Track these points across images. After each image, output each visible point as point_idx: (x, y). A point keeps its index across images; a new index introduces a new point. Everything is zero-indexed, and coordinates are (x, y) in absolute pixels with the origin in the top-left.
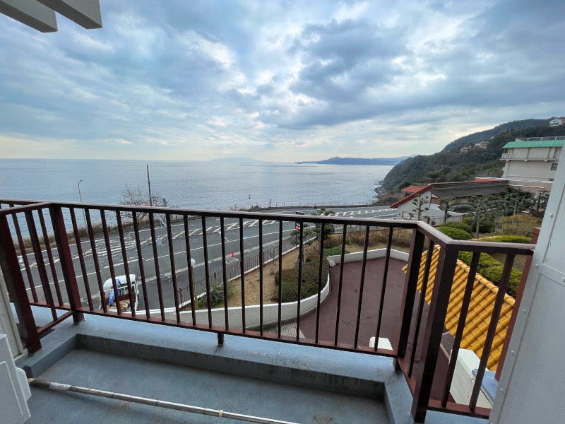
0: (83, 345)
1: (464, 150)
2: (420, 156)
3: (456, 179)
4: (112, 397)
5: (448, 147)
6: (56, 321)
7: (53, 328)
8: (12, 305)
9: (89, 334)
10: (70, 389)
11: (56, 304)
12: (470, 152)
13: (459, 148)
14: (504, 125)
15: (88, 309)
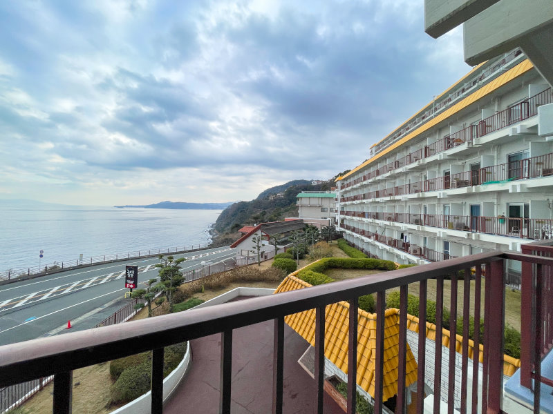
1: (271, 198)
2: (243, 202)
3: (271, 220)
5: (261, 195)
12: (275, 200)
13: (268, 197)
14: (291, 182)
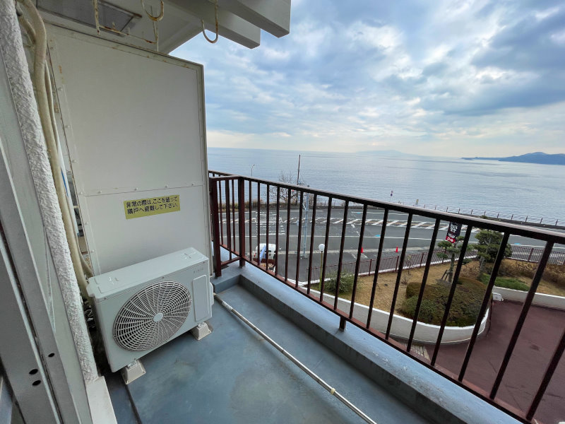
0: (242, 283)
4: (255, 329)
6: (231, 261)
7: (228, 265)
8: (212, 243)
9: (247, 277)
10: (232, 311)
11: (232, 250)
15: (249, 259)
